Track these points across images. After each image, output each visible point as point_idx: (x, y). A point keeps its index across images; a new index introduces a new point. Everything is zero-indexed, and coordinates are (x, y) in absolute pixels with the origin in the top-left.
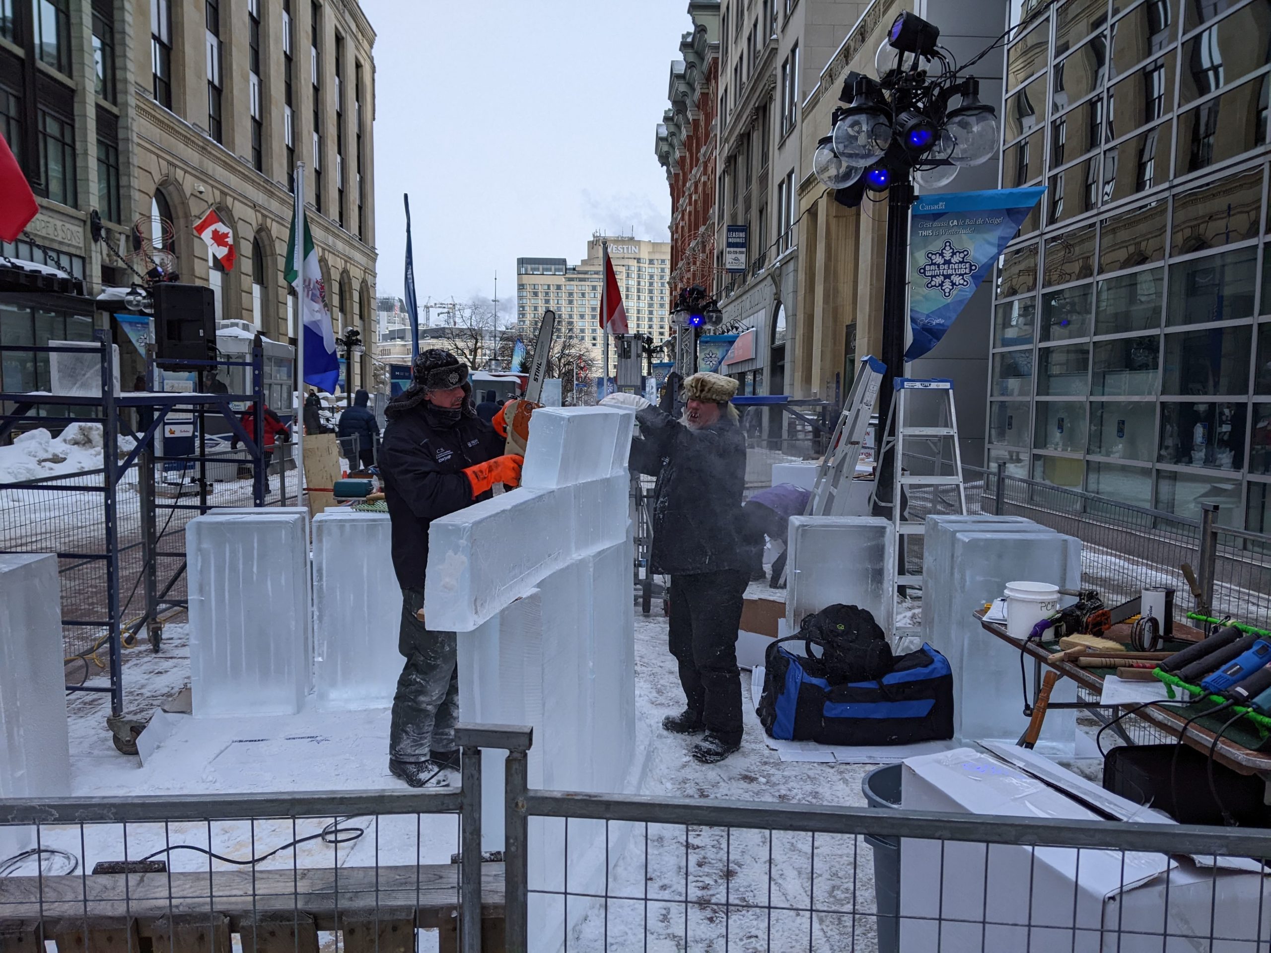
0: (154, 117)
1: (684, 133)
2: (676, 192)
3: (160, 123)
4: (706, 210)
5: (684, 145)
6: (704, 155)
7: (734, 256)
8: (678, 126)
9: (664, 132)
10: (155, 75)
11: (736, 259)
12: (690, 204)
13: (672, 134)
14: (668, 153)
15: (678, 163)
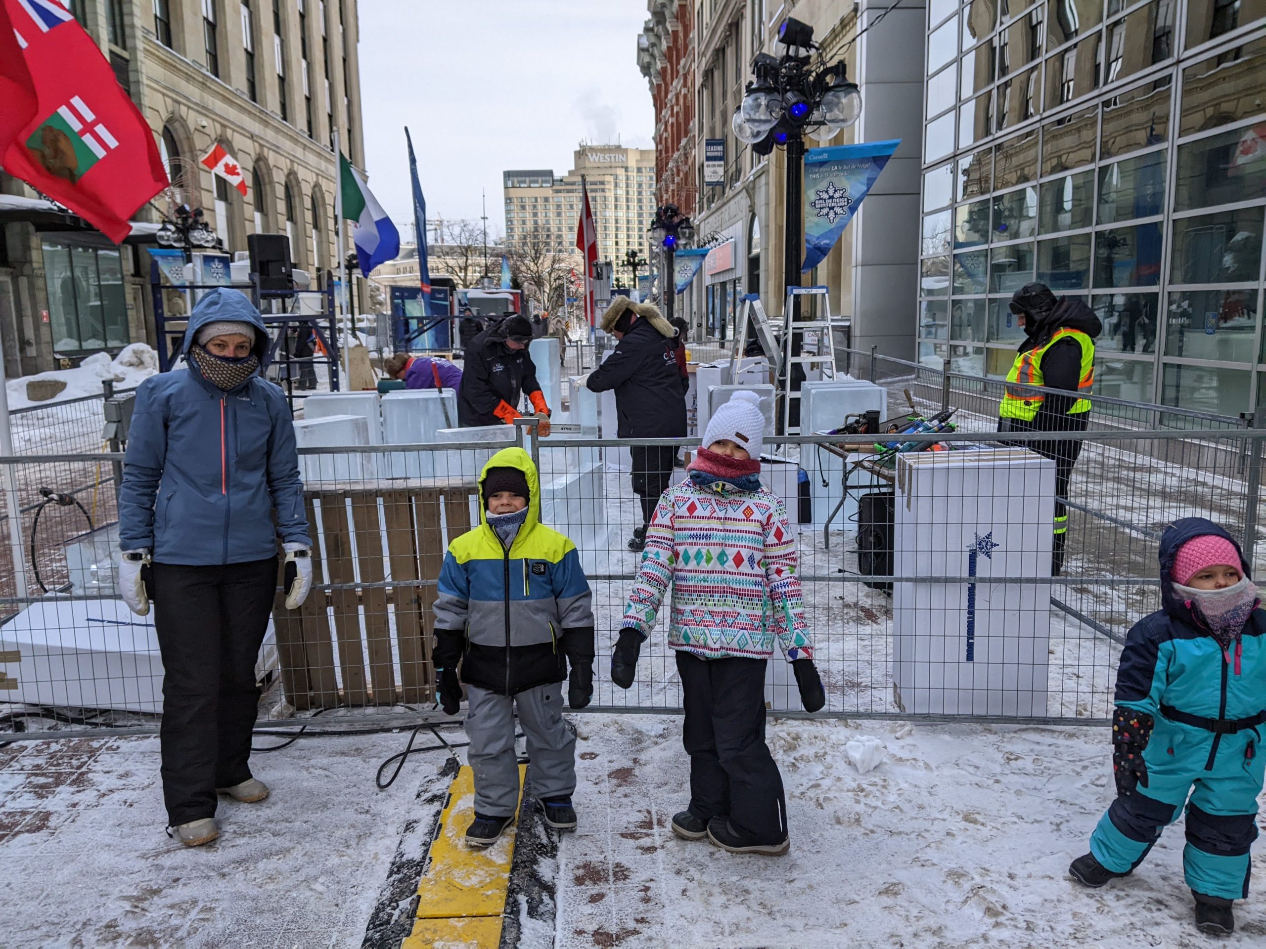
0: (158, 57)
1: (664, 45)
2: (659, 102)
3: (164, 63)
4: (687, 123)
5: (665, 55)
6: (684, 68)
7: (712, 169)
8: (658, 37)
9: (645, 43)
10: (156, 16)
11: (715, 172)
12: (672, 115)
13: (653, 45)
14: (649, 64)
15: (659, 73)
